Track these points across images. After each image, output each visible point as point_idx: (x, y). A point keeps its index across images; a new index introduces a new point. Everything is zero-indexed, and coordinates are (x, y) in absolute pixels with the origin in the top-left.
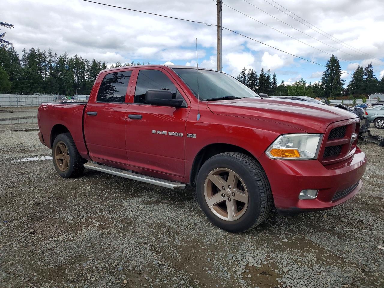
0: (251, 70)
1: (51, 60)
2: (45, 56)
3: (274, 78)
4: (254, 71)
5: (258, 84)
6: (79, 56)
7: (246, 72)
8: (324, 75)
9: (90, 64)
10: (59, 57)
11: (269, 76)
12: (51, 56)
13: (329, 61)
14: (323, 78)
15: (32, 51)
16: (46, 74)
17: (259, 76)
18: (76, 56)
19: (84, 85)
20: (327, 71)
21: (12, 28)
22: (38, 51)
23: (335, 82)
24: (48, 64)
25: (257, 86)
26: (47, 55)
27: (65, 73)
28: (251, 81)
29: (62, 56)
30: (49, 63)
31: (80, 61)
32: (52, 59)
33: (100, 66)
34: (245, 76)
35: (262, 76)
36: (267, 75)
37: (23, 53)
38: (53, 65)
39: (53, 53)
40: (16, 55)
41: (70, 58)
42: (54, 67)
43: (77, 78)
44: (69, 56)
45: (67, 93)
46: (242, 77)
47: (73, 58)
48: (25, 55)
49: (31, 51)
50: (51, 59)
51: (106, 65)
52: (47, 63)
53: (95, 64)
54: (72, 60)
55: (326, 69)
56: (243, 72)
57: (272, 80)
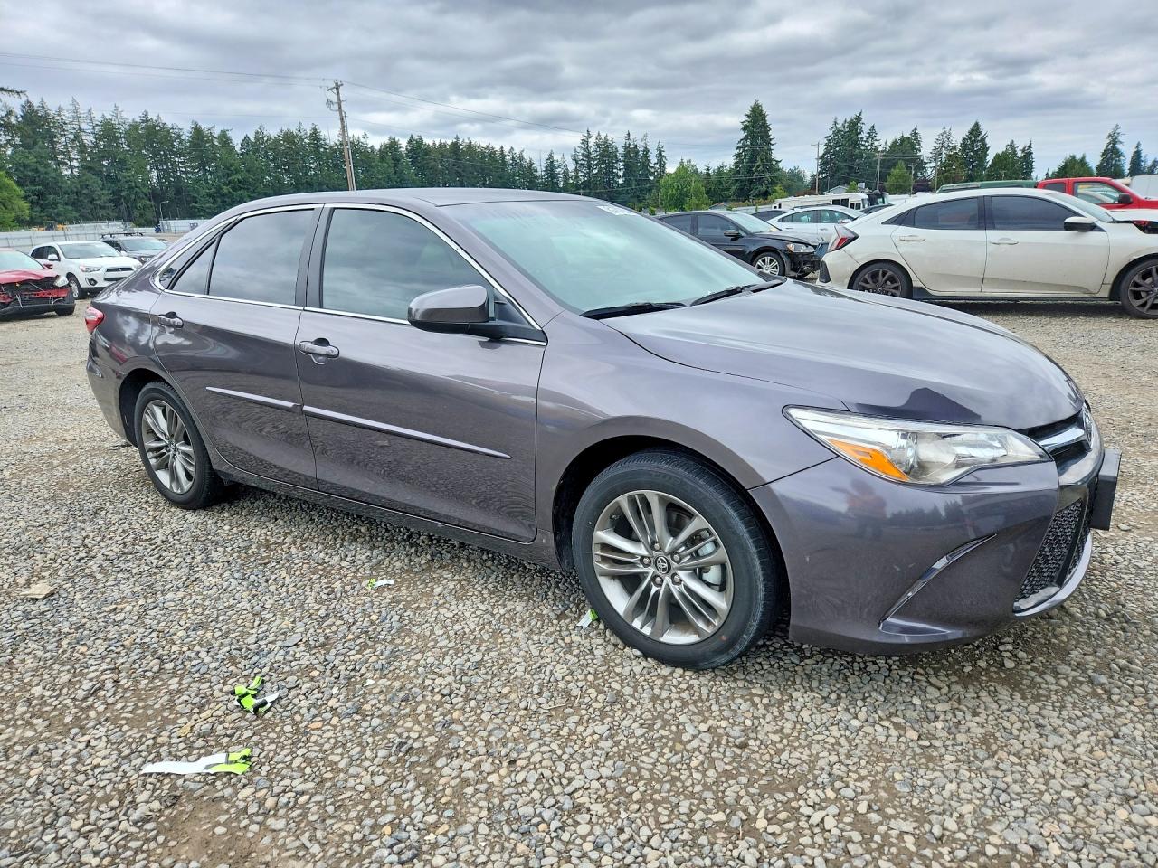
0: (603, 137)
3: (660, 156)
4: (609, 138)
5: (621, 173)
6: (152, 116)
7: (592, 141)
8: (738, 148)
9: (186, 135)
10: (98, 118)
11: (646, 151)
12: (78, 118)
13: (748, 116)
14: (738, 156)
16: (72, 167)
17: (621, 150)
18: (146, 115)
19: (179, 191)
20: (746, 138)
22: (43, 107)
23: (758, 167)
24: (73, 141)
25: (619, 177)
26: (67, 116)
27: (122, 161)
28: (604, 162)
29: (108, 116)
30: (77, 137)
31: (157, 129)
32: (84, 126)
34: (590, 153)
35: (631, 152)
36: (641, 149)
39: (83, 111)
42: (90, 147)
43: (154, 174)
44: (125, 115)
46: (583, 155)
47: (138, 120)
51: (229, 134)
52: (72, 137)
54: (134, 127)
55: (743, 134)
56: (585, 142)
57: (653, 160)
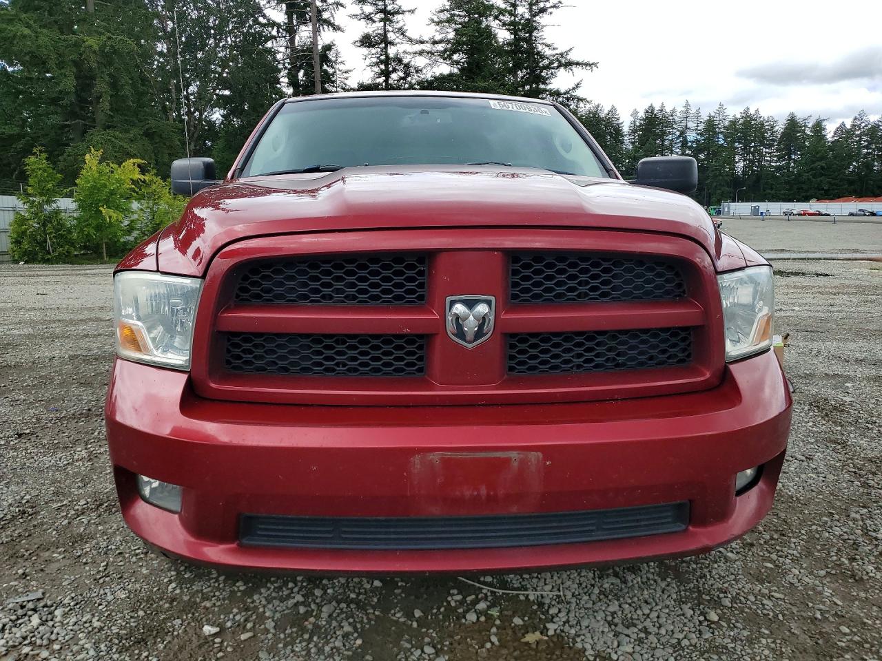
1: (687, 128)
2: (673, 119)
15: (650, 111)
21: (594, 68)
33: (804, 130)
37: (632, 119)
38: (689, 138)
40: (618, 124)
41: (731, 117)
45: (714, 199)
48: (635, 122)
49: (647, 112)
50: (686, 126)
53: (793, 124)
